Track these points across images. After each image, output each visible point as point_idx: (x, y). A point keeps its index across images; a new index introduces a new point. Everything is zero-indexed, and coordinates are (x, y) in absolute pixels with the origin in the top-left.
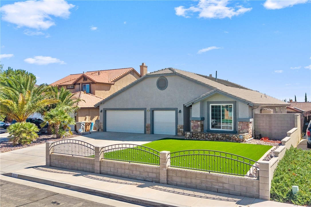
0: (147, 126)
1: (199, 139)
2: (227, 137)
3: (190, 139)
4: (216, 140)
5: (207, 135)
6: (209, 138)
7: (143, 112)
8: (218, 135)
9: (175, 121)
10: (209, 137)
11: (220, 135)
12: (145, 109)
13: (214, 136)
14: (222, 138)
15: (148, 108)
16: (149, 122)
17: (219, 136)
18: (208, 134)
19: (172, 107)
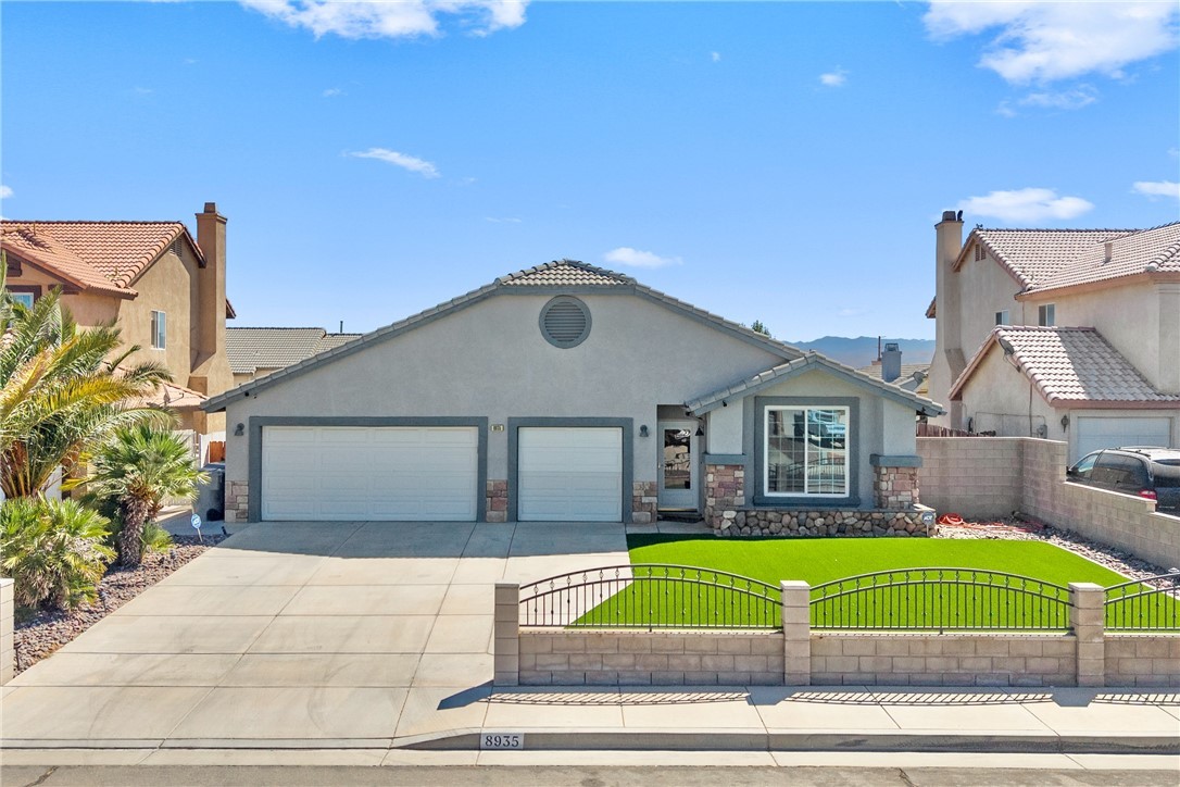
0: (491, 487)
1: (772, 533)
2: (877, 522)
3: (734, 533)
4: (838, 531)
5: (803, 516)
6: (809, 529)
7: (469, 436)
8: (845, 514)
9: (619, 468)
10: (812, 524)
11: (851, 514)
12: (480, 423)
13: (830, 520)
14: (859, 526)
15: (498, 417)
16: (498, 473)
17: (848, 517)
18: (807, 512)
19: (609, 416)
